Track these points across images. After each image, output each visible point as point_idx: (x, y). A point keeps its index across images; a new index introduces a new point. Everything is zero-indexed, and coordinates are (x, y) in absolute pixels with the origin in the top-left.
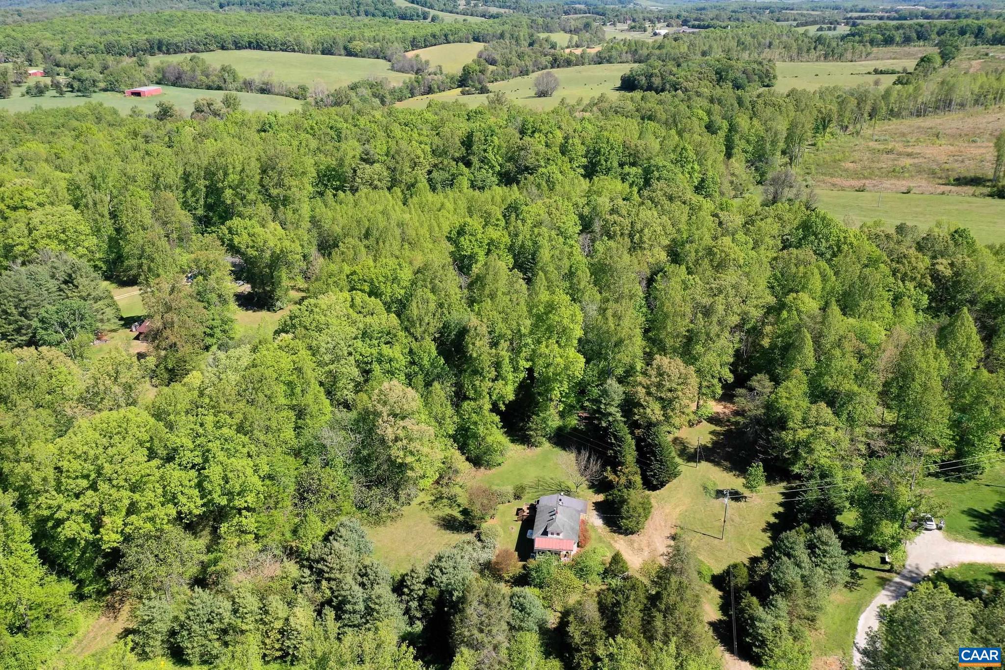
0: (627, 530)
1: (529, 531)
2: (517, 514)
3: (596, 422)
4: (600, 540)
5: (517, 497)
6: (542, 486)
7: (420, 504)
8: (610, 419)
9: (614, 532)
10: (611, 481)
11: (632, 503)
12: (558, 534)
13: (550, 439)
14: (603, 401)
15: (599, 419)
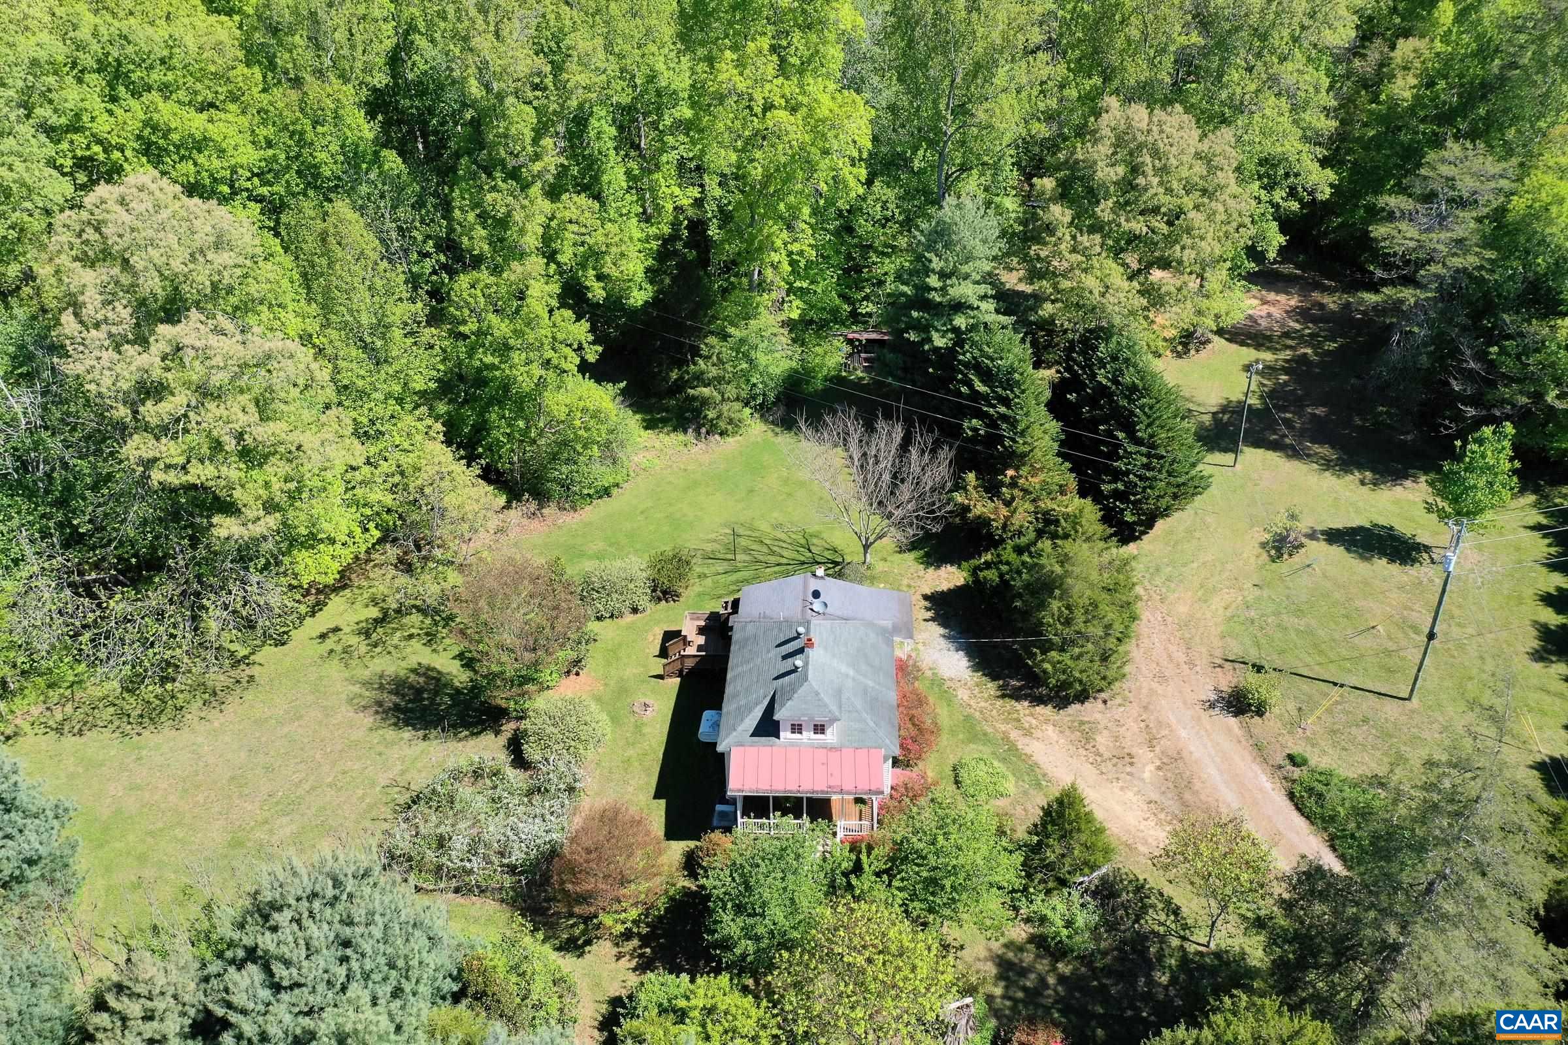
0: (1065, 685)
1: (707, 715)
2: (664, 653)
3: (912, 336)
4: (972, 731)
5: (664, 593)
6: (747, 550)
7: (323, 636)
8: (960, 321)
9: (1016, 696)
10: (984, 522)
11: (1081, 592)
12: (819, 729)
13: (763, 410)
14: (937, 264)
15: (924, 328)
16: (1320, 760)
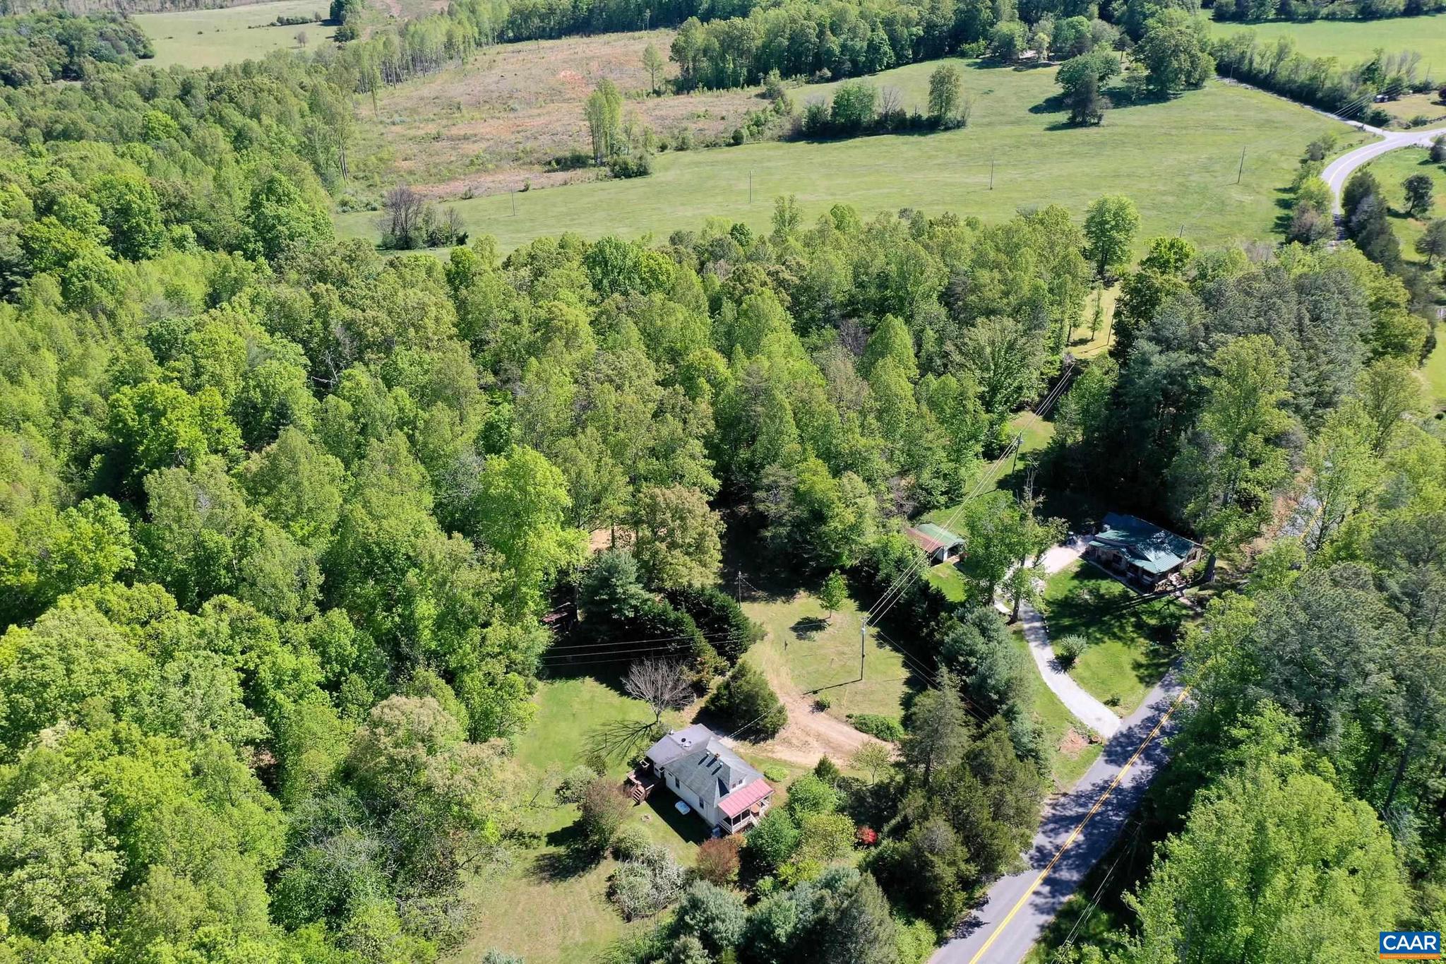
0: (768, 729)
1: (677, 804)
2: (628, 795)
4: (757, 761)
9: (757, 741)
12: (741, 782)
16: (856, 713)
